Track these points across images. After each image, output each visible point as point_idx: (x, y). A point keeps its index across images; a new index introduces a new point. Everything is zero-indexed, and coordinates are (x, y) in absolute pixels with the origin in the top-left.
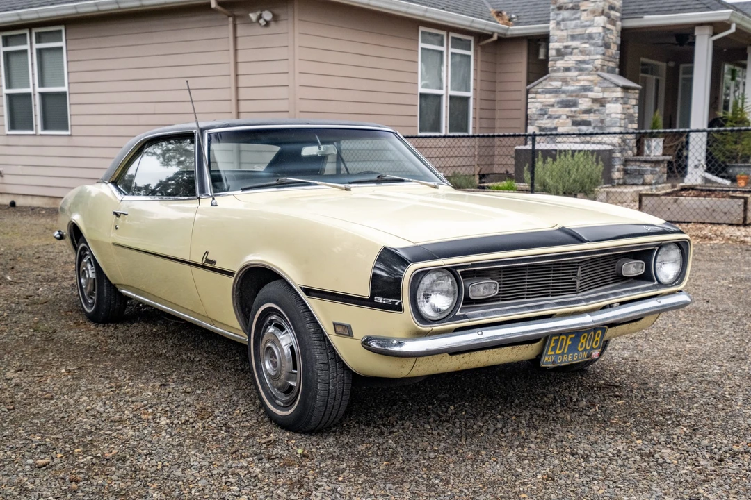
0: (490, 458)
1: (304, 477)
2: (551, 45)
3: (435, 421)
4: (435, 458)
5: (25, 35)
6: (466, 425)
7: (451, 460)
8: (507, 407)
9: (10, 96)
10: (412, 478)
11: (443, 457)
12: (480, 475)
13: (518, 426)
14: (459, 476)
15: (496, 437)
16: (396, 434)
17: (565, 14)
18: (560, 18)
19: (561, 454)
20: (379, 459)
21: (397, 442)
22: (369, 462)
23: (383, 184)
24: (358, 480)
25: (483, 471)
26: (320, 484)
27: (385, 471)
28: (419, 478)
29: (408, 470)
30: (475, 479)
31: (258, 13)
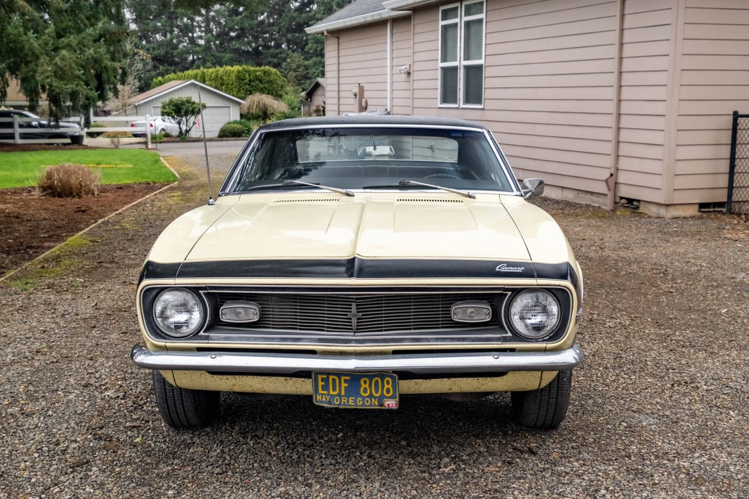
9: (444, 70)
23: (410, 191)
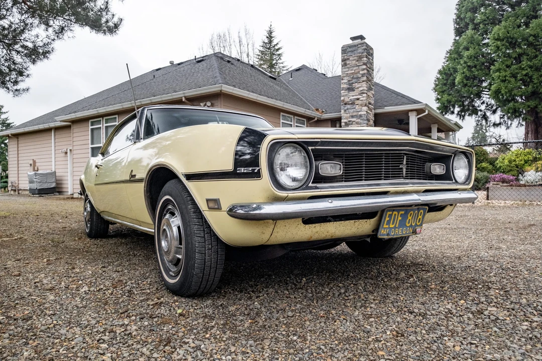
0: (339, 316)
1: (174, 334)
2: (342, 121)
3: (292, 289)
4: (293, 316)
5: (101, 120)
6: (316, 291)
7: (306, 318)
8: (345, 279)
9: (92, 148)
10: (272, 335)
11: (299, 316)
12: (334, 332)
13: (357, 291)
14: (315, 333)
15: (342, 300)
16: (261, 298)
17: (348, 106)
18: (346, 108)
19: (400, 313)
20: (245, 318)
21: (261, 304)
22: (236, 320)
24: (223, 337)
25: (336, 328)
26: (187, 340)
27: (248, 328)
28: (279, 334)
29: (269, 327)
30: (330, 335)
31: (204, 103)
